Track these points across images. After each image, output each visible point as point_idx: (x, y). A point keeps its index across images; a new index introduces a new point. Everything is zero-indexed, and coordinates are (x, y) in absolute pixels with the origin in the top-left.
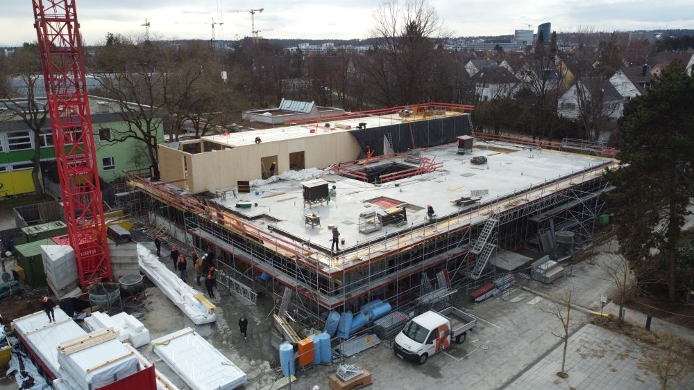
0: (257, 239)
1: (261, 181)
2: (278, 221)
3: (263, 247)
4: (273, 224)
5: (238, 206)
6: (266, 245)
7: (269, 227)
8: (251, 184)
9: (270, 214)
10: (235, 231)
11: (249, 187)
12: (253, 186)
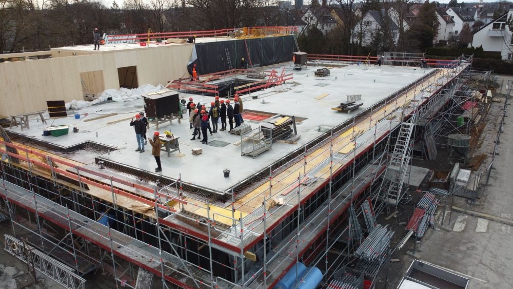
0: (76, 183)
1: (82, 103)
2: (112, 149)
3: (89, 196)
4: (105, 156)
5: (47, 133)
6: (94, 191)
7: (97, 160)
8: (67, 106)
9: (98, 141)
10: (38, 172)
11: (64, 109)
12: (70, 108)
